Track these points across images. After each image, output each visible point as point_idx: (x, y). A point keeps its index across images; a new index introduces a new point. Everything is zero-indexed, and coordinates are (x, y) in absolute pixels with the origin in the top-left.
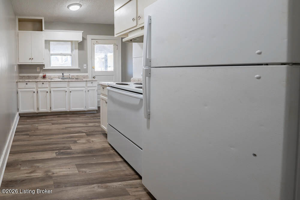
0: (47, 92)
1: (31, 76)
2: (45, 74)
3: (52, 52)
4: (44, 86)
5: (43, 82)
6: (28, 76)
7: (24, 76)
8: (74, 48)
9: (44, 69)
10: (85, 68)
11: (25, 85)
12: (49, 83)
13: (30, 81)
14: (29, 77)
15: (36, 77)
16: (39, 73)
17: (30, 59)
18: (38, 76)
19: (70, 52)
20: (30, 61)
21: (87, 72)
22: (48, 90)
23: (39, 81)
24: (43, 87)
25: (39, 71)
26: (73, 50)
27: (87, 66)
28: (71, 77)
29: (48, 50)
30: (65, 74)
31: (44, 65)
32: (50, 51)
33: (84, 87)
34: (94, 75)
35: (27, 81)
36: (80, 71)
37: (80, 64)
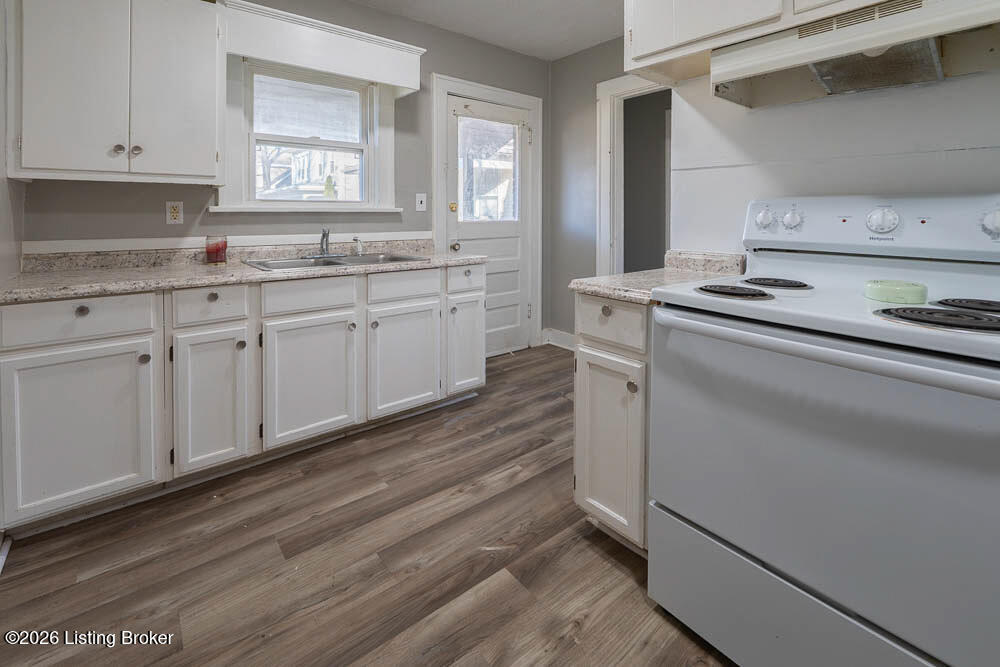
0: (242, 344)
1: (118, 254)
2: (218, 240)
3: (261, 128)
4: (218, 310)
5: (214, 290)
6: (98, 253)
7: (65, 255)
8: (376, 122)
9: (213, 209)
10: (420, 208)
11: (72, 318)
12: (255, 289)
13: (112, 287)
14: (104, 262)
15: (157, 261)
16: (182, 232)
17: (119, 148)
18: (174, 251)
19: (354, 136)
20: (121, 162)
21: (428, 227)
22: (246, 331)
23: (183, 282)
24: (212, 316)
25: (181, 221)
26: (372, 129)
27: (430, 198)
28: (364, 248)
29: (239, 114)
30: (333, 238)
31: (212, 191)
32: (251, 122)
33: (436, 295)
34: (454, 237)
35: (83, 289)
36: (401, 221)
37: (402, 192)
